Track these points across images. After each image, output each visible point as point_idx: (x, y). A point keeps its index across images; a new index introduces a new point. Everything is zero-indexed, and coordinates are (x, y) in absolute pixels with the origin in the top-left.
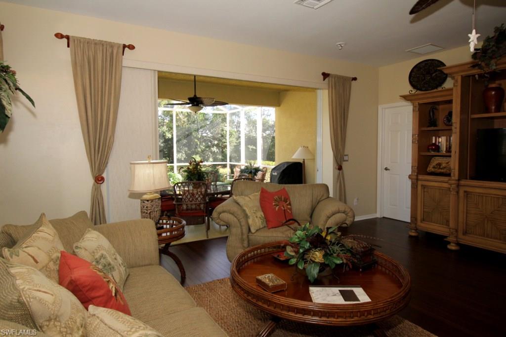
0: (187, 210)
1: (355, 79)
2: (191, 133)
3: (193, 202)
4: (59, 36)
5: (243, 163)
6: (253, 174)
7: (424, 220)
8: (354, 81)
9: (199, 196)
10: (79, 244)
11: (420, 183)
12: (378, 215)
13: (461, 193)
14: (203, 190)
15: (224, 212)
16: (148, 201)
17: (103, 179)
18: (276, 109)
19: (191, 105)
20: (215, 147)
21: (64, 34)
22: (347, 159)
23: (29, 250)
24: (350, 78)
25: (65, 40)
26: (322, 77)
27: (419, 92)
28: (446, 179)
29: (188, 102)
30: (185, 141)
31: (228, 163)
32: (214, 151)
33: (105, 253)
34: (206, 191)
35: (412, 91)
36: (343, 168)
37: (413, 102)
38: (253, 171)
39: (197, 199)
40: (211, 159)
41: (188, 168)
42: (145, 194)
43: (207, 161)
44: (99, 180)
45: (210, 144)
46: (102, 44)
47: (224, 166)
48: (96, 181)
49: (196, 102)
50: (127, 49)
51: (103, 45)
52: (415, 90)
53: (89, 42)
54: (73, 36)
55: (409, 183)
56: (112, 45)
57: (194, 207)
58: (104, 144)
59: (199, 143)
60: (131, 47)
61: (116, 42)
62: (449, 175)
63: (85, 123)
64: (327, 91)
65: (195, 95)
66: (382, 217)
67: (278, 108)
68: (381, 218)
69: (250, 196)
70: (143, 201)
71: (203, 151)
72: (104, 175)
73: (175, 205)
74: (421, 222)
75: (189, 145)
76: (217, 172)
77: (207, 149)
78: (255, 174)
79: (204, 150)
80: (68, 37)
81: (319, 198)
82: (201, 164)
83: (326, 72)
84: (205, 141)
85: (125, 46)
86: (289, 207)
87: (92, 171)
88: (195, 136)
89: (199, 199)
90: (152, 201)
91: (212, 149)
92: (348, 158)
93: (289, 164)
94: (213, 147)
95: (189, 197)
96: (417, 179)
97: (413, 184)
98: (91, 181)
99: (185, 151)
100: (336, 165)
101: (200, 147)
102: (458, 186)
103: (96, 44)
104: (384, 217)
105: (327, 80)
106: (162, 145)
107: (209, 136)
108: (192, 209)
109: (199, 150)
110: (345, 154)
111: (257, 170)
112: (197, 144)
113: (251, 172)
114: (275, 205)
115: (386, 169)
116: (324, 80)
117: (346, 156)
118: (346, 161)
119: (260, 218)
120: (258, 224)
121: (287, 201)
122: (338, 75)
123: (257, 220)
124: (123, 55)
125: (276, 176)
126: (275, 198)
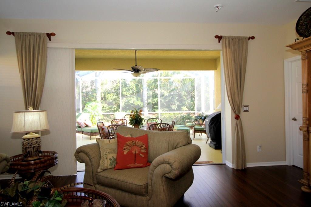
1: (253, 38)
4: (9, 33)
6: (202, 120)
12: (287, 163)
18: (215, 72)
19: (133, 72)
21: (11, 32)
22: (247, 110)
27: (305, 39)
29: (132, 70)
31: (196, 112)
35: (298, 39)
36: (240, 117)
37: (301, 50)
38: (203, 118)
52: (302, 38)
53: (25, 34)
54: (16, 33)
56: (39, 35)
66: (292, 165)
67: (216, 71)
68: (290, 166)
75: (180, 100)
78: (204, 120)
81: (175, 145)
92: (248, 108)
103: (30, 35)
104: (294, 166)
105: (221, 41)
111: (206, 117)
114: (125, 149)
115: (295, 119)
116: (219, 42)
117: (246, 106)
118: (246, 111)
119: (110, 159)
120: (106, 165)
121: (142, 147)
122: (232, 36)
123: (106, 161)
124: (50, 40)
125: (208, 122)
126: (128, 143)
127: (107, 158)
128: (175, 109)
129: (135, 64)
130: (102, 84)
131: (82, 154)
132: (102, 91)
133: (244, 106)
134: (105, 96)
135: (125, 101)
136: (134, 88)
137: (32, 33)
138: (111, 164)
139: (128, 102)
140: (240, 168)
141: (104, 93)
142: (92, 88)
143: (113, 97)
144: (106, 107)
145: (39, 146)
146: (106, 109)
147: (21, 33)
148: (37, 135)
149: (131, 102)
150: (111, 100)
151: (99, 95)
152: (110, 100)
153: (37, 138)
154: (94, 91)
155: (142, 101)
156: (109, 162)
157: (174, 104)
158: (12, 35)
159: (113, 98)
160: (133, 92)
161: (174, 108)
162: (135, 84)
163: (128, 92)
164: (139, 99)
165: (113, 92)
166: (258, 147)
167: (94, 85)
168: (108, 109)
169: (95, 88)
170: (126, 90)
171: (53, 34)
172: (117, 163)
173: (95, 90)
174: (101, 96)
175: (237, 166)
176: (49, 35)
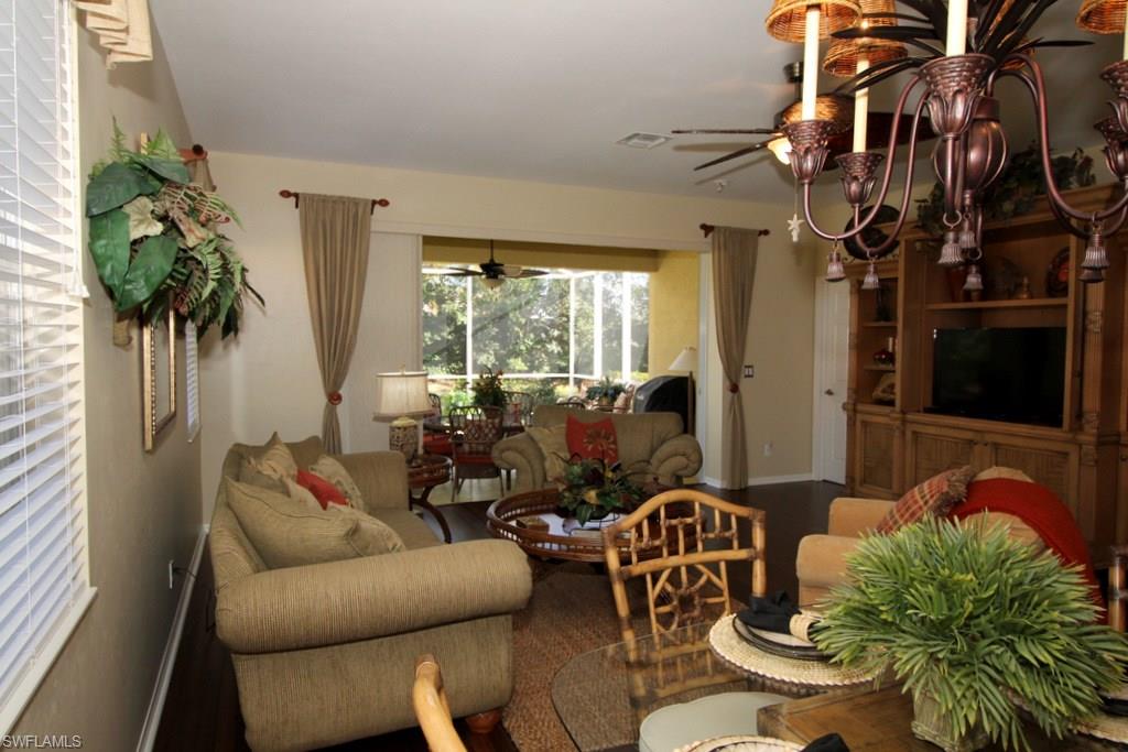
0: (471, 453)
1: (766, 232)
2: (507, 314)
3: (480, 441)
4: (285, 194)
5: (597, 376)
6: (610, 398)
7: (865, 482)
8: (762, 236)
9: (490, 430)
10: (314, 467)
11: (859, 417)
12: (815, 476)
13: (909, 435)
14: (497, 421)
15: (508, 449)
16: (399, 428)
17: (339, 398)
19: (485, 277)
20: (554, 343)
21: (292, 191)
22: (751, 373)
23: (272, 463)
24: (755, 231)
25: (293, 199)
26: (702, 232)
28: (887, 409)
29: (480, 270)
30: (494, 331)
31: (572, 375)
32: (553, 351)
33: (341, 479)
34: (501, 422)
36: (739, 388)
38: (610, 392)
39: (486, 435)
40: (546, 368)
41: (478, 384)
42: (396, 418)
43: (538, 371)
44: (334, 398)
45: (543, 335)
46: (341, 200)
47: (565, 381)
48: (330, 400)
49: (492, 271)
50: (377, 207)
51: (344, 203)
53: (324, 199)
54: (303, 194)
55: (844, 417)
56: (356, 202)
57: (481, 448)
58: (343, 345)
59: (521, 335)
60: (384, 203)
61: (361, 196)
62: (891, 403)
63: (316, 316)
64: (710, 256)
65: (492, 260)
66: (821, 479)
67: (653, 274)
68: (818, 482)
69: (552, 428)
70: (393, 429)
71: (530, 350)
72: (341, 392)
73: (450, 444)
74: (861, 485)
75: (502, 339)
76: (551, 392)
77: (539, 347)
78: (614, 398)
79: (532, 348)
80: (296, 196)
81: (663, 435)
82: (500, 377)
83: (709, 223)
84: (534, 330)
85: (374, 203)
86: (612, 446)
87: (325, 386)
88: (514, 320)
89: (490, 435)
90: (405, 428)
91: (548, 346)
92: (752, 370)
93: (666, 381)
94: (550, 342)
95: (473, 431)
96: (855, 411)
97: (849, 419)
98: (323, 400)
99: (494, 350)
100: (728, 383)
101: (524, 343)
102: (904, 422)
103: (334, 202)
104: (825, 481)
105: (710, 235)
106: (450, 337)
107: (543, 320)
108: (478, 453)
109: (523, 347)
110: (747, 363)
111: (618, 390)
112: (518, 337)
113: (606, 395)
115: (829, 393)
116: (705, 237)
117: (749, 367)
118: (749, 376)
121: (609, 438)
124: (372, 212)
125: (643, 401)
126: (588, 432)
133: (746, 368)
137: (340, 197)
140: (737, 488)
166: (767, 447)
175: (733, 483)
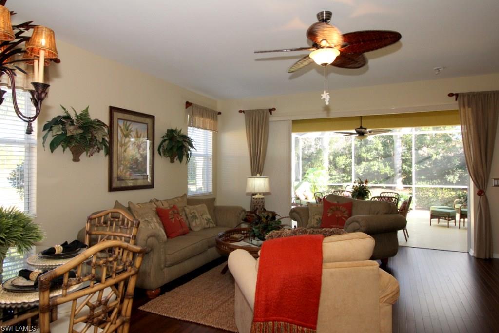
4: (240, 111)
42: (255, 195)
51: (259, 112)
53: (252, 111)
103: (256, 112)
114: (329, 212)
116: (456, 100)
117: (497, 180)
118: (497, 186)
119: (317, 220)
120: (313, 223)
121: (344, 212)
122: (474, 92)
123: (313, 220)
124: (271, 114)
126: (331, 207)
127: (314, 218)
128: (454, 182)
129: (360, 126)
130: (331, 143)
131: (294, 214)
132: (332, 151)
133: (494, 179)
134: (334, 159)
135: (364, 168)
136: (380, 147)
137: (258, 110)
138: (317, 224)
139: (369, 168)
141: (333, 155)
142: (317, 148)
143: (346, 160)
144: (336, 175)
145: (263, 205)
146: (335, 178)
147: (249, 110)
148: (262, 196)
149: (375, 168)
150: (344, 165)
151: (325, 158)
152: (341, 166)
153: (262, 199)
154: (319, 152)
155: (392, 166)
156: (316, 221)
157: (453, 174)
158: (243, 113)
159: (346, 163)
160: (378, 153)
161: (451, 180)
162: (381, 141)
163: (369, 154)
164: (387, 163)
165: (346, 154)
167: (320, 144)
168: (339, 178)
169: (320, 148)
170: (366, 150)
171: (274, 109)
172: (322, 223)
173: (320, 150)
174: (329, 159)
176: (270, 110)
